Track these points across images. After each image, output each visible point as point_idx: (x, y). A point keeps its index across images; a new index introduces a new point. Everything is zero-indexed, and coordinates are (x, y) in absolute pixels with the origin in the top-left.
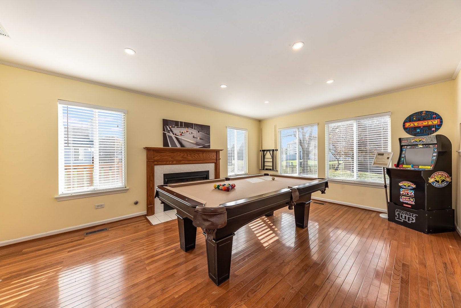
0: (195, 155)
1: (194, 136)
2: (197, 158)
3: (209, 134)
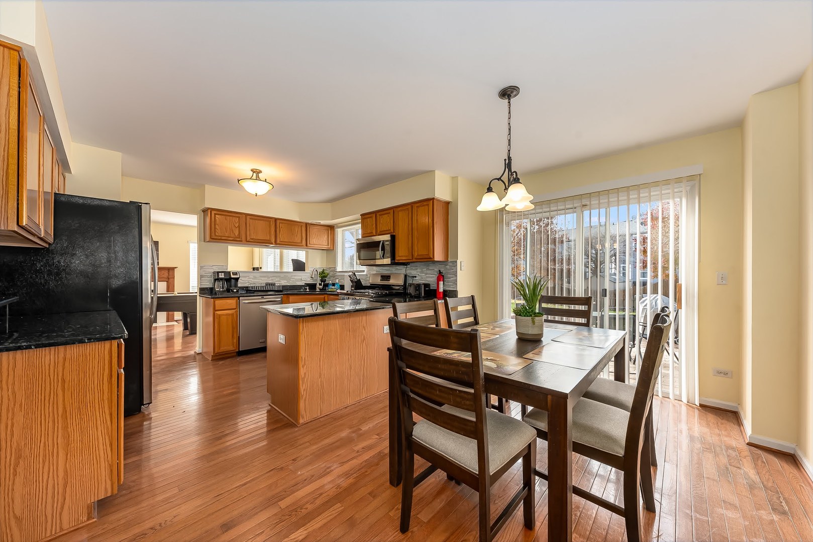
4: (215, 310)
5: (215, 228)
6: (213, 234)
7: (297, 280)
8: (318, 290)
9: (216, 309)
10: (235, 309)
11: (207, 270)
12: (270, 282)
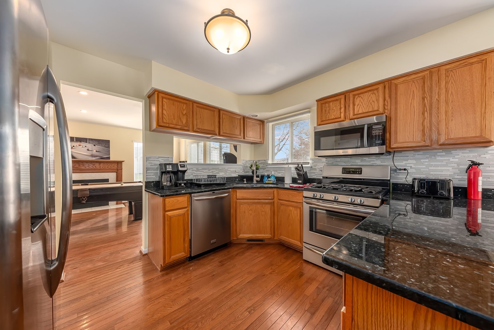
0: (89, 165)
1: (88, 149)
2: (92, 167)
3: (109, 147)
4: (165, 211)
5: (163, 113)
6: (160, 121)
7: (232, 172)
8: (255, 182)
9: (167, 209)
10: (186, 208)
11: (154, 162)
12: (211, 174)
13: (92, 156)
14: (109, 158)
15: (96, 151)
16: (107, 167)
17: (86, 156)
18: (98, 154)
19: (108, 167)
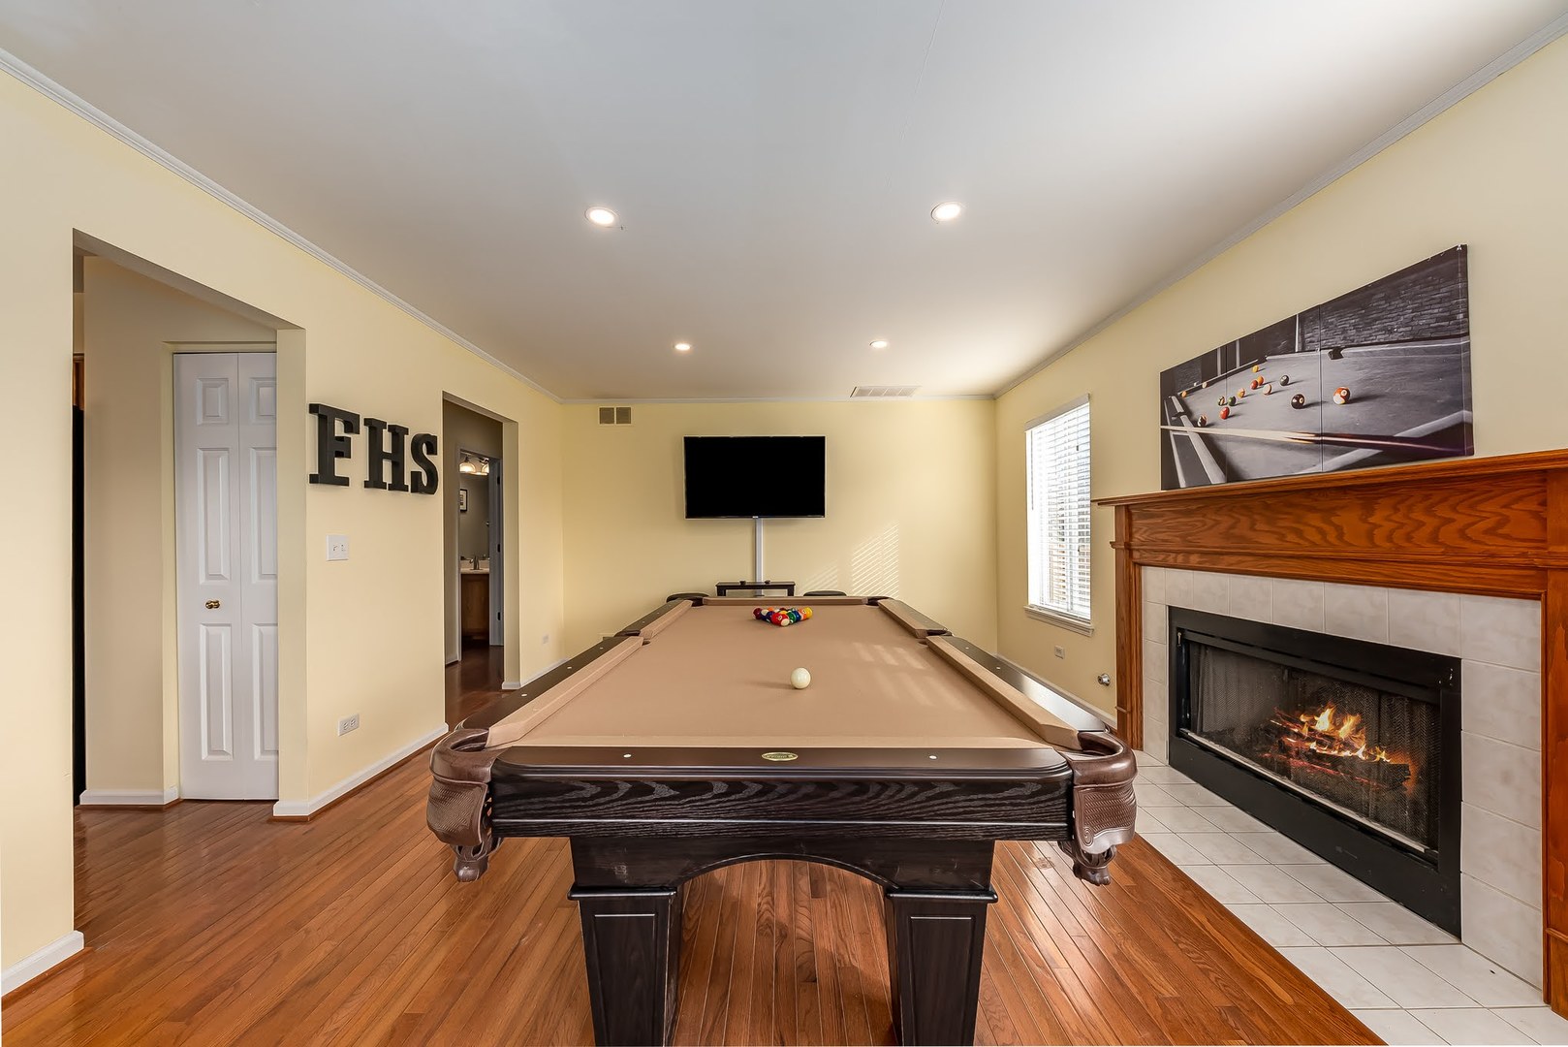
1: (1301, 396)
13: (1325, 443)
14: (1458, 437)
15: (1348, 400)
16: (1426, 530)
17: (1286, 453)
18: (1356, 418)
19: (1434, 538)
